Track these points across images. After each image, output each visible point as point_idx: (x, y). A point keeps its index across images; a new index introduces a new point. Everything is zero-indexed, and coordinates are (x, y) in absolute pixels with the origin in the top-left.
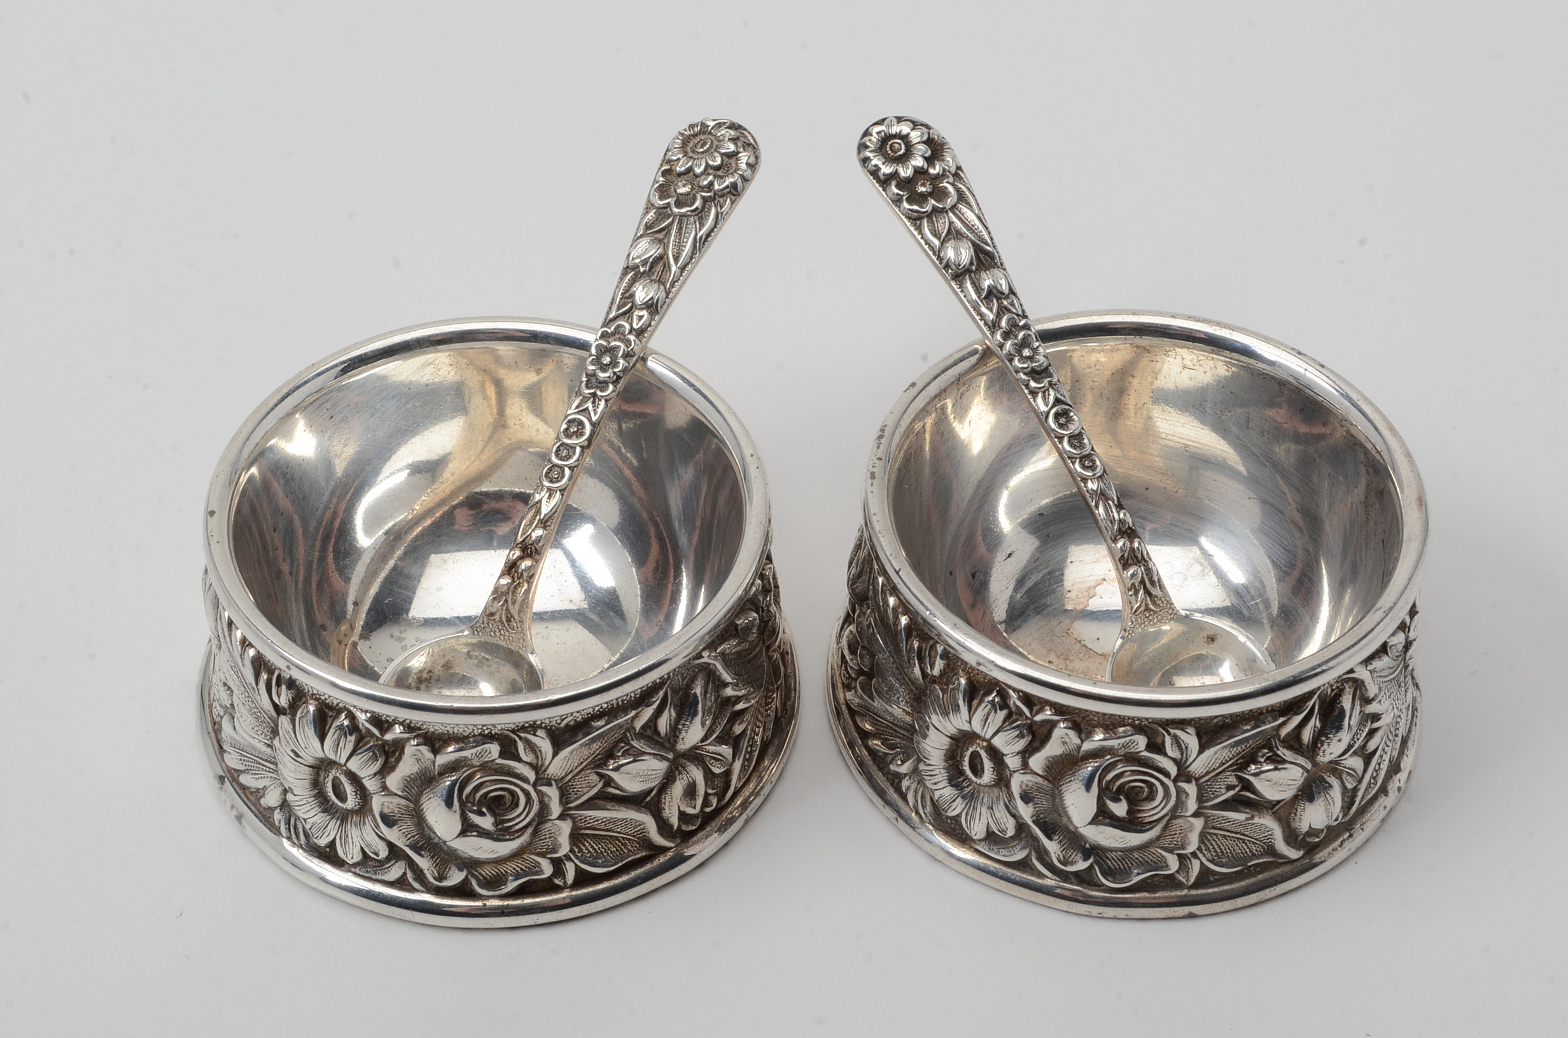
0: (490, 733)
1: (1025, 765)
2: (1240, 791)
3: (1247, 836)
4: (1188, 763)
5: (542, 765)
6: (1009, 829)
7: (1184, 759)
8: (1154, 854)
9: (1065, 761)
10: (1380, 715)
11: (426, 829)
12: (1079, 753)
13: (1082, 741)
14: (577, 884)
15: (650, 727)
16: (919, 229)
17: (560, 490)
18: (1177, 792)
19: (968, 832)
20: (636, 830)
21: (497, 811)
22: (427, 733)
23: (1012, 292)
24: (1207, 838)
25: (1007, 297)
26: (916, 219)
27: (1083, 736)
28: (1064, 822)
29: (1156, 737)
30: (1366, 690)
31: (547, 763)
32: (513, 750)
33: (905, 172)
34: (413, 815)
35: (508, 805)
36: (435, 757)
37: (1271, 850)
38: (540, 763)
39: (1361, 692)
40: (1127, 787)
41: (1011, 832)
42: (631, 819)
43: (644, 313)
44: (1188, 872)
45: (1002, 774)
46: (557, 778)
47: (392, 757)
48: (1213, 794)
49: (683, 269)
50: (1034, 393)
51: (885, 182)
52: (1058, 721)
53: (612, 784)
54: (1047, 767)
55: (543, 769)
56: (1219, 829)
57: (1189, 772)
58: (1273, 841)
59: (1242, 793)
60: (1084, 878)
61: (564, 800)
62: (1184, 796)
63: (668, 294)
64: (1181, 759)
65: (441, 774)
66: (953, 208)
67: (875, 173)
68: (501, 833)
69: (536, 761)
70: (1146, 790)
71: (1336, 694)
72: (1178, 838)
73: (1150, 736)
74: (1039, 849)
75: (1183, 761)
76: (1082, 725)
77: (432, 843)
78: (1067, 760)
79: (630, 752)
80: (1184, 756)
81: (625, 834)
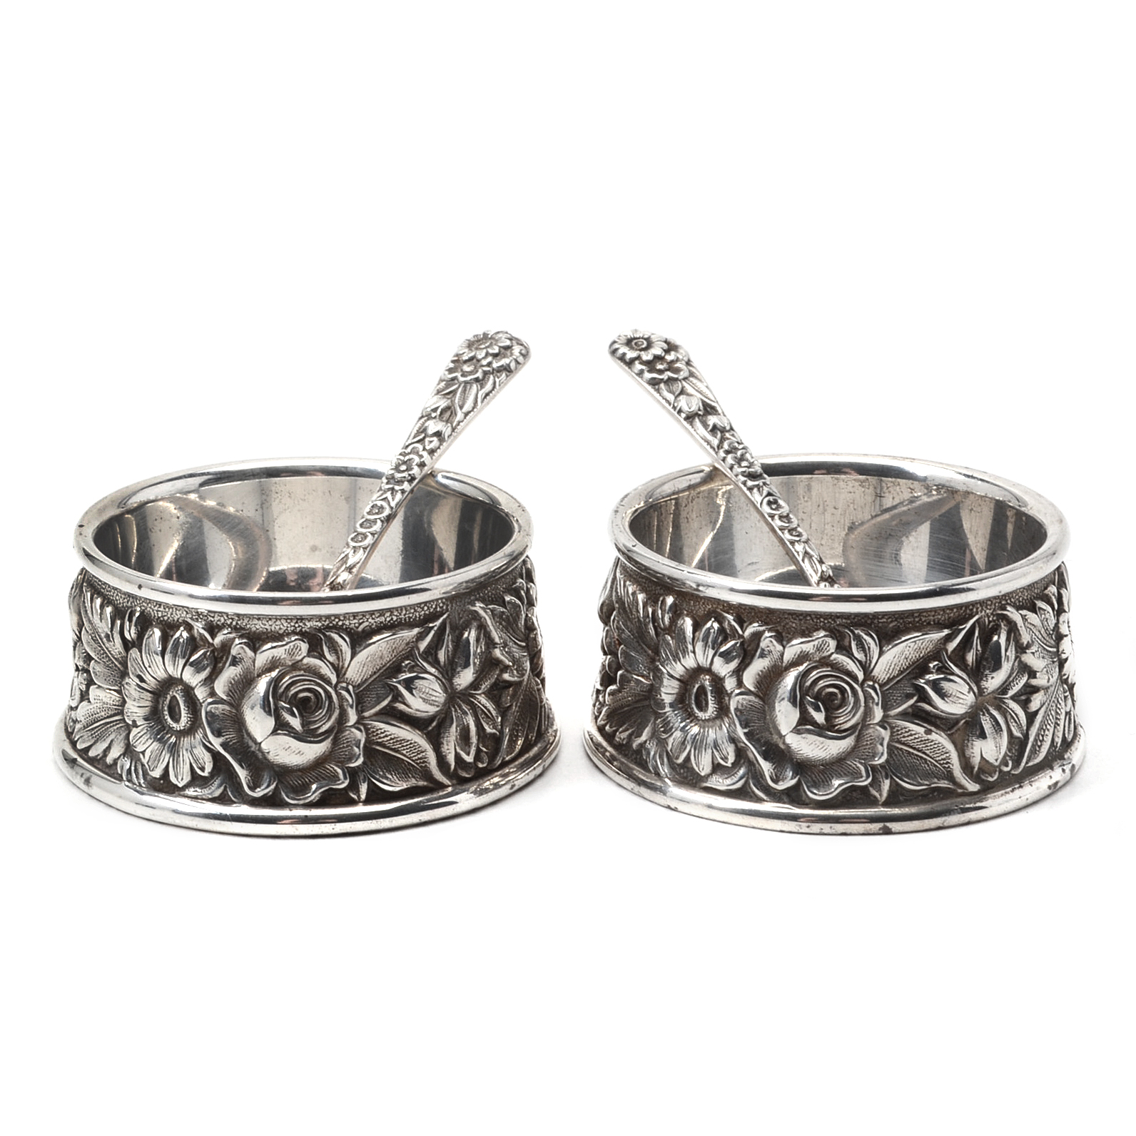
0: (301, 630)
1: (740, 683)
2: (916, 702)
3: (928, 755)
4: (872, 666)
5: (343, 667)
6: (730, 754)
7: (868, 662)
8: (850, 766)
9: (772, 673)
10: (1036, 671)
11: (245, 736)
12: (782, 662)
13: (784, 647)
14: (368, 801)
15: (432, 654)
16: (658, 391)
17: (363, 548)
18: (865, 698)
19: (697, 770)
20: (419, 756)
21: (305, 714)
22: (249, 633)
23: (732, 429)
24: (894, 753)
25: (728, 431)
26: (654, 383)
27: (785, 643)
28: (775, 740)
29: (843, 640)
30: (1020, 634)
31: (346, 665)
32: (319, 650)
33: (647, 356)
34: (234, 721)
35: (314, 708)
36: (255, 655)
37: (950, 776)
38: (341, 664)
39: (1015, 634)
40: (823, 694)
41: (731, 759)
42: (415, 742)
43: (435, 439)
44: (880, 786)
45: (722, 703)
46: (354, 684)
47: (220, 662)
48: (895, 702)
49: (466, 414)
50: (750, 489)
51: (630, 363)
52: (764, 631)
53: (400, 699)
54: (758, 682)
55: (344, 670)
56: (904, 744)
57: (874, 676)
58: (951, 767)
59: (919, 704)
60: (793, 795)
61: (359, 709)
62: (871, 701)
63: (453, 430)
64: (866, 662)
65: (259, 676)
66: (685, 379)
67: (622, 358)
68: (308, 735)
69: (337, 662)
70: (839, 696)
71: (993, 626)
72: (869, 749)
73: (839, 639)
74: (756, 773)
75: (868, 665)
76: (784, 634)
77: (249, 751)
78: (773, 672)
79: (415, 669)
80: (868, 658)
81: (409, 758)
